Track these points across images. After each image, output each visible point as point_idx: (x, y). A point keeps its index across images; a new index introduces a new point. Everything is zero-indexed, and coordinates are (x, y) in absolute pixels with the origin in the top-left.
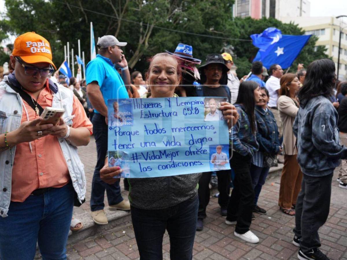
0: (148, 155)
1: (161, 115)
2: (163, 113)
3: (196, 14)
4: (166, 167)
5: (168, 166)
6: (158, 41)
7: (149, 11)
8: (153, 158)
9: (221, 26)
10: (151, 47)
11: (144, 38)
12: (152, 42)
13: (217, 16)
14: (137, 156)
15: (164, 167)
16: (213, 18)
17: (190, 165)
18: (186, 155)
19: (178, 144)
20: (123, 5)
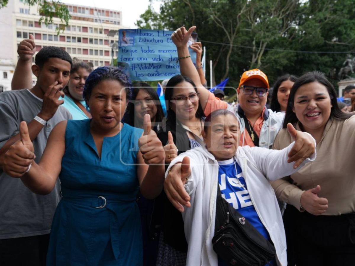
0: (142, 66)
1: (153, 41)
2: (154, 40)
3: (313, 27)
4: (153, 75)
5: (154, 74)
6: (271, 58)
7: (260, 30)
8: (145, 68)
9: (345, 36)
10: (264, 65)
11: (257, 56)
12: (265, 61)
13: (340, 25)
14: (134, 66)
15: (151, 75)
16: (334, 28)
17: (169, 75)
18: (166, 67)
19: (162, 60)
20: (234, 26)
